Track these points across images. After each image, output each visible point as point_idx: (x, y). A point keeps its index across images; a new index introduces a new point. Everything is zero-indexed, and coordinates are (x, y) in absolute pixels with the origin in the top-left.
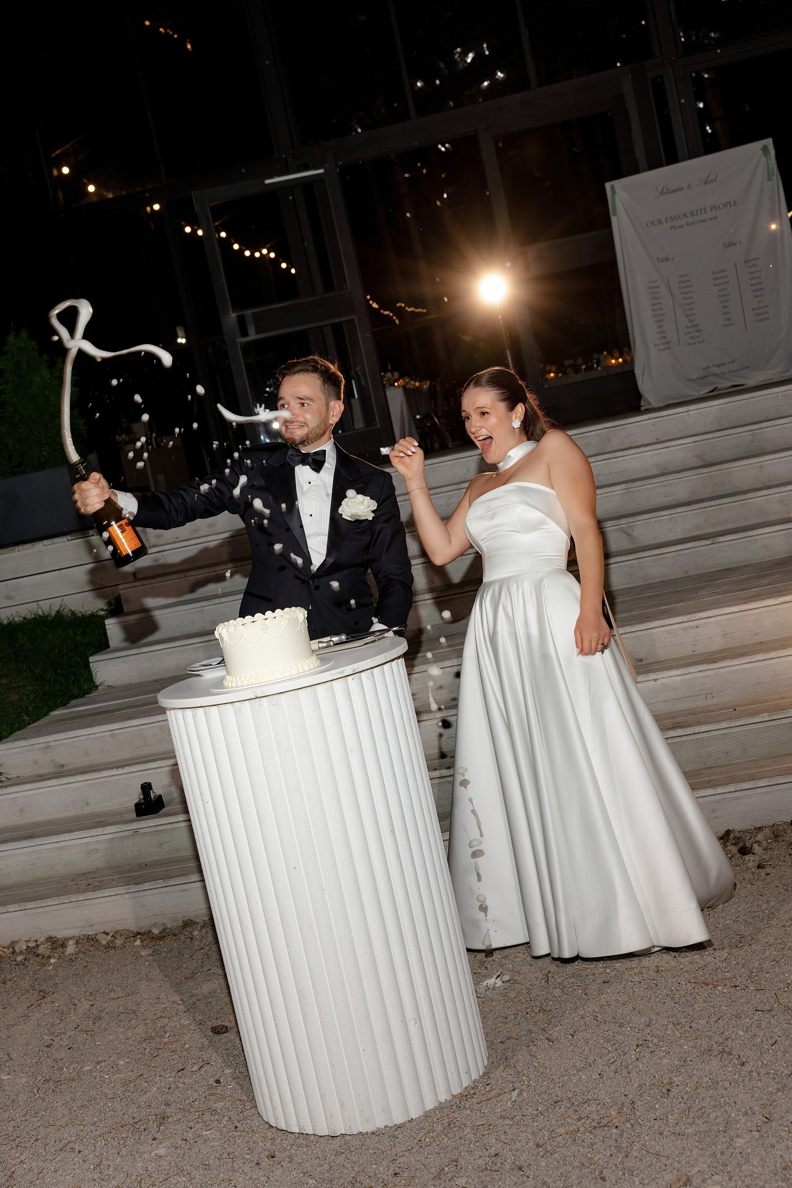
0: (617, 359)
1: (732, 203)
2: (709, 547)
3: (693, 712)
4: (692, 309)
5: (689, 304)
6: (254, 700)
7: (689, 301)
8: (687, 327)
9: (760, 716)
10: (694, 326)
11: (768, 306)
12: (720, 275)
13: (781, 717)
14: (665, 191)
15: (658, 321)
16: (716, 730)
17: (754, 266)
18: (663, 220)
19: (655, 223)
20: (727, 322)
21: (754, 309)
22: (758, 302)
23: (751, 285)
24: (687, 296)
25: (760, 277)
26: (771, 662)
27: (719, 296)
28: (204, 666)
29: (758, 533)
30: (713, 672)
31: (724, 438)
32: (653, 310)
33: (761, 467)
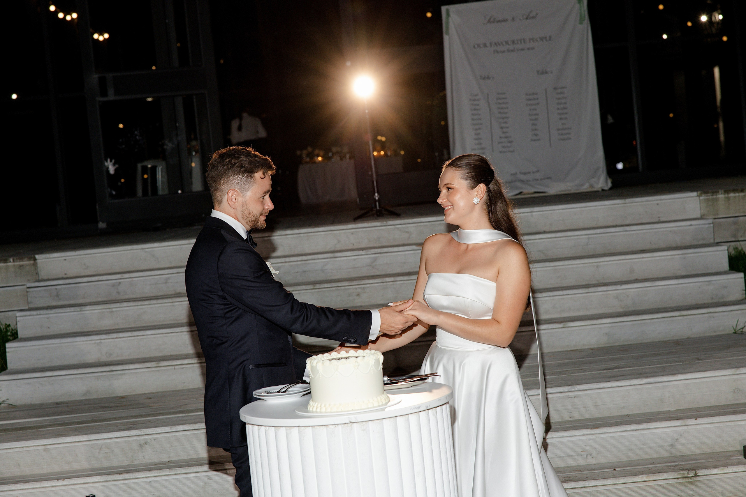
0: (379, 152)
1: (548, 38)
2: (560, 330)
3: (577, 469)
4: (506, 123)
5: (503, 118)
6: (346, 425)
7: (504, 115)
8: (501, 137)
9: (640, 476)
10: (507, 137)
11: (570, 128)
12: (531, 97)
13: (657, 479)
14: (492, 20)
15: (476, 129)
16: (603, 485)
17: (562, 93)
18: (488, 45)
19: (481, 46)
20: (534, 138)
21: (558, 129)
22: (563, 124)
23: (558, 109)
24: (502, 111)
25: (565, 103)
26: (642, 432)
27: (530, 115)
28: (268, 393)
29: (602, 323)
30: (594, 436)
31: (565, 238)
32: (473, 120)
33: (597, 267)
